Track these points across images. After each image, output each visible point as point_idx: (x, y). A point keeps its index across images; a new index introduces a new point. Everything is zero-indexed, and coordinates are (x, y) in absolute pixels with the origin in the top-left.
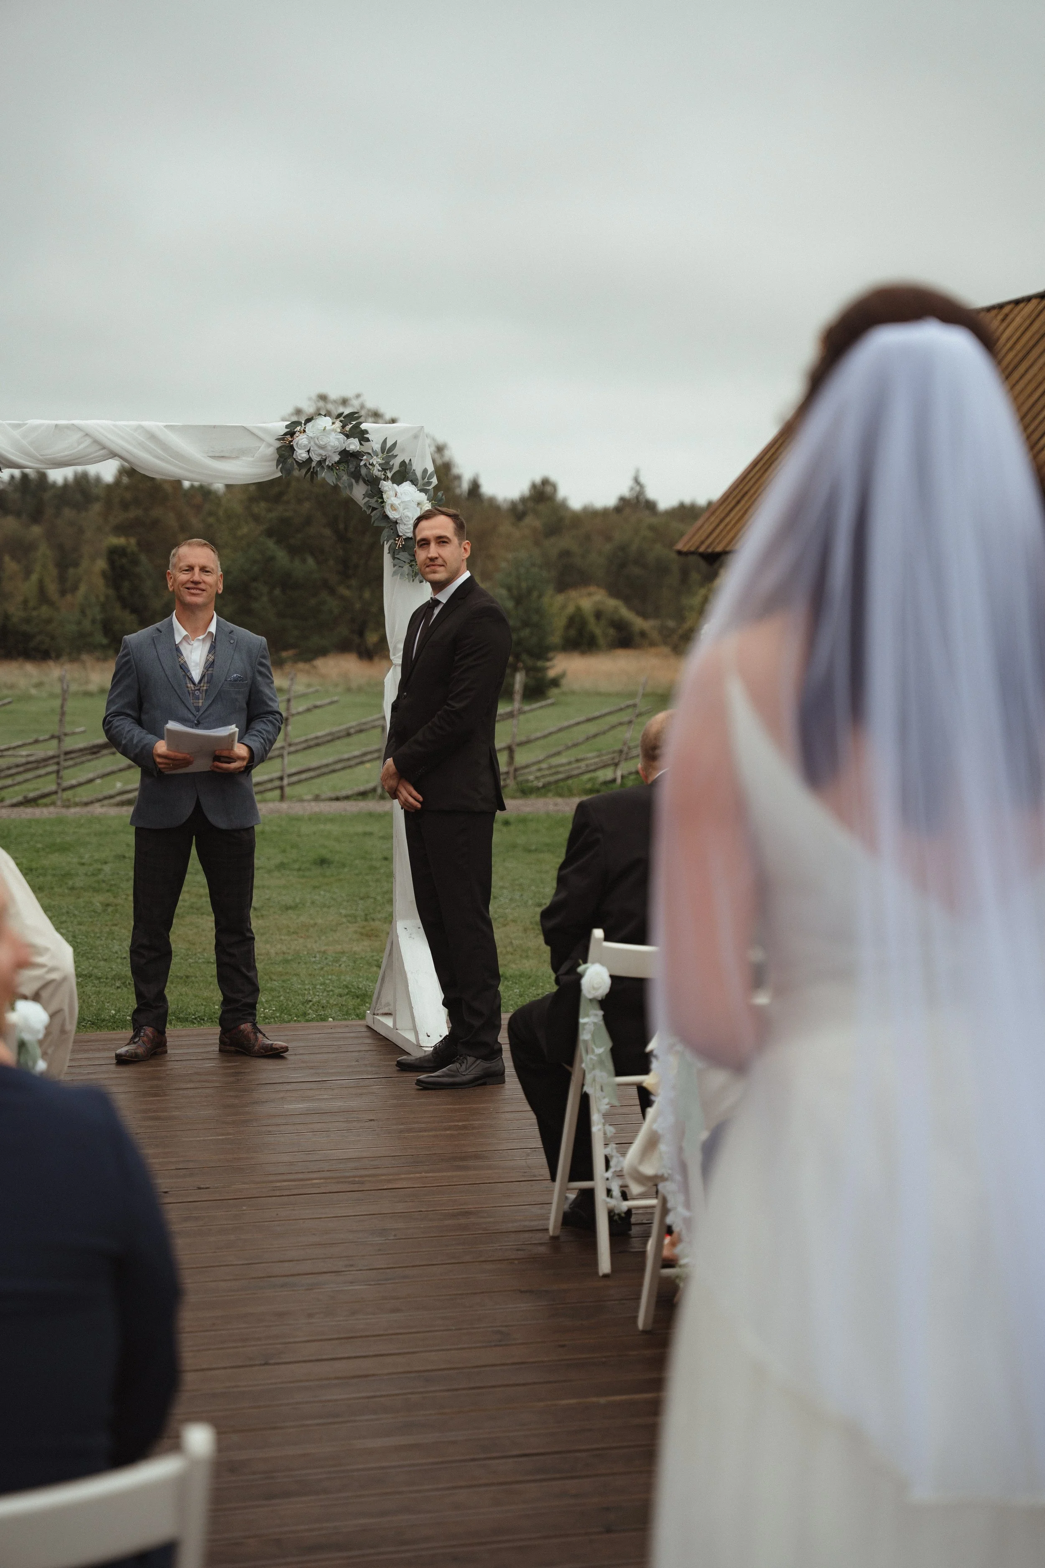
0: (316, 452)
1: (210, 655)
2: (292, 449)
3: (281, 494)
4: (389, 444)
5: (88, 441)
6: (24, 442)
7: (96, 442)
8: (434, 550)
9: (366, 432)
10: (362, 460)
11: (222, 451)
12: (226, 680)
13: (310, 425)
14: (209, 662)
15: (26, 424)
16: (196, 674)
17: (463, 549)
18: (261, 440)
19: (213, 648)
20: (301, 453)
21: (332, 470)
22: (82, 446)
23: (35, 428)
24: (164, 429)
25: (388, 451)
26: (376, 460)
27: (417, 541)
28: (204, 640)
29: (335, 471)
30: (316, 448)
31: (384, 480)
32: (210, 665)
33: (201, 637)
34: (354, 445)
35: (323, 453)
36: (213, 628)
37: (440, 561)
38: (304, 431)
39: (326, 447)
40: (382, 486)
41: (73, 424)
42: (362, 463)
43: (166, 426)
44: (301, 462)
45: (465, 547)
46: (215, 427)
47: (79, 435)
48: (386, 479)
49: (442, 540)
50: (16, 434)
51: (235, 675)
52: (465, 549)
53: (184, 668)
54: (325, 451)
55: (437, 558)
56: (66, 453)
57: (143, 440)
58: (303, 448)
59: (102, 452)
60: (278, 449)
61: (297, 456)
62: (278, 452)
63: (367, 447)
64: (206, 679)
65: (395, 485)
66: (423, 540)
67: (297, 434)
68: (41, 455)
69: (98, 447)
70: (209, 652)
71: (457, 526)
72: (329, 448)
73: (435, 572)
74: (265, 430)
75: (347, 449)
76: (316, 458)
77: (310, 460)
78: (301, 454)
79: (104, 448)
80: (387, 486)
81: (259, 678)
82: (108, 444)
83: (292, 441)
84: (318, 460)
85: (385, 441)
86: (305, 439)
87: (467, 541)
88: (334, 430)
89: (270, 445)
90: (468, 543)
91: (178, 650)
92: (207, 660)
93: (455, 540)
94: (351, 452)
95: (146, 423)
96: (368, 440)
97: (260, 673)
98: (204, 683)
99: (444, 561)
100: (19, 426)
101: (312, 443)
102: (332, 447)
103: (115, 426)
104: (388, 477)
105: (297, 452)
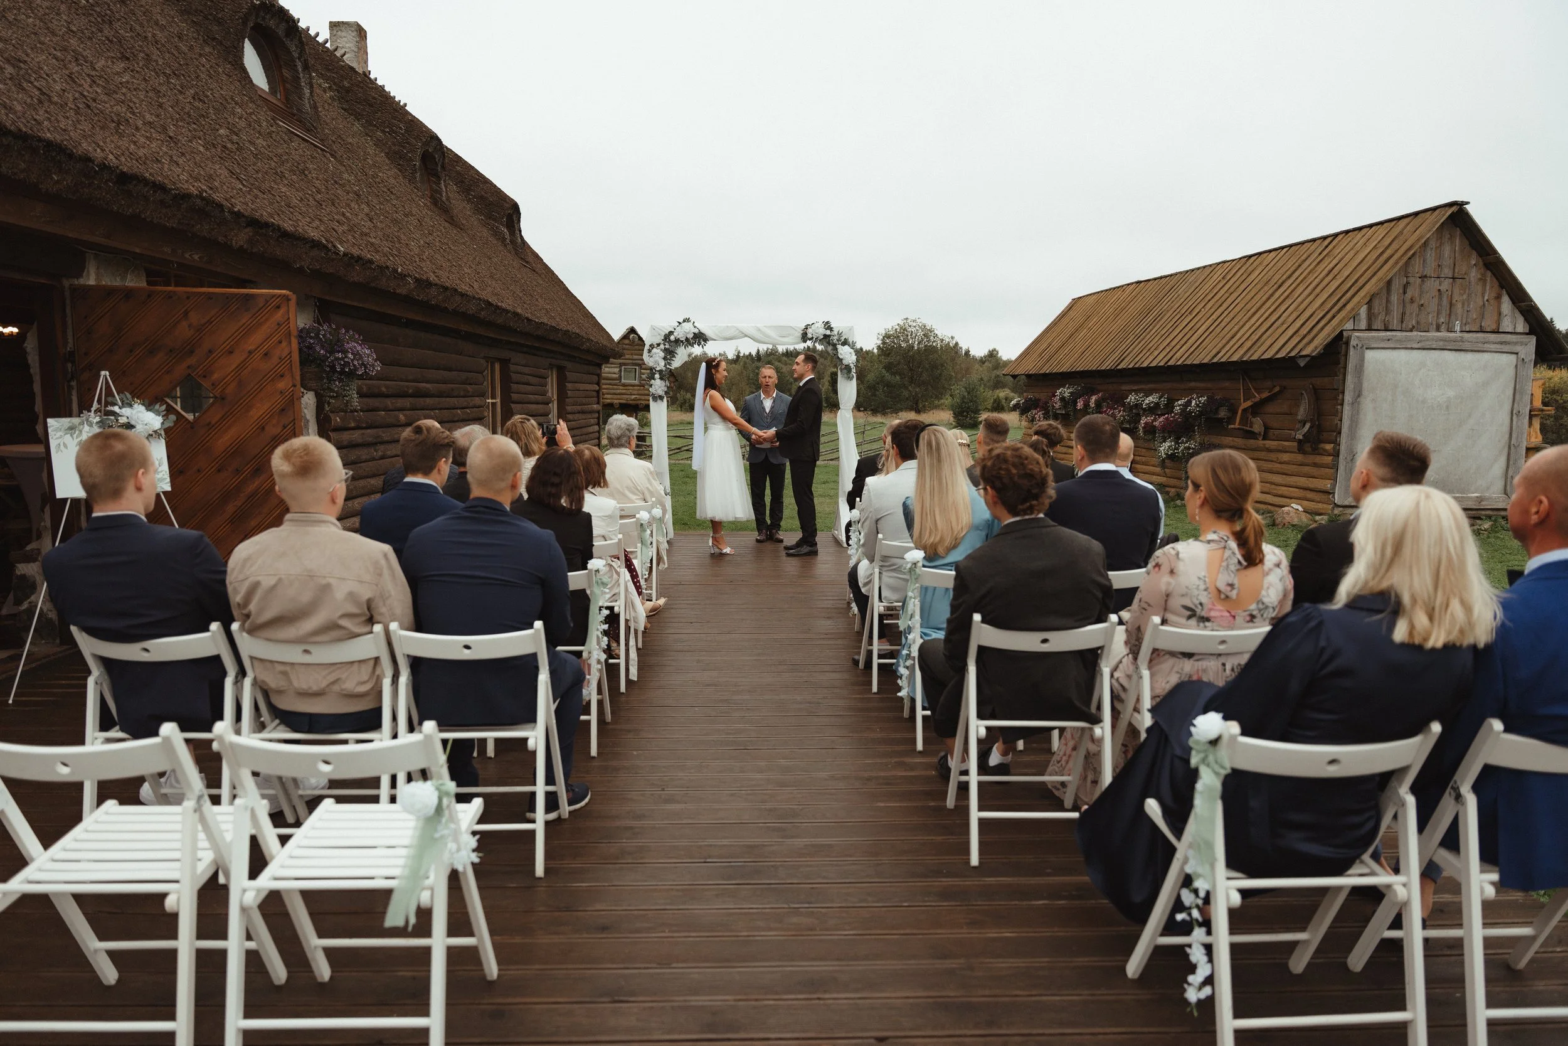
3: (889, 354)
7: (740, 331)
9: (832, 328)
11: (783, 335)
12: (778, 413)
16: (768, 411)
18: (796, 330)
19: (774, 401)
22: (735, 333)
25: (840, 334)
26: (836, 338)
32: (772, 408)
33: (770, 398)
34: (828, 332)
36: (774, 395)
38: (811, 327)
42: (831, 339)
47: (734, 329)
51: (781, 411)
53: (764, 408)
57: (756, 331)
63: (833, 333)
64: (771, 412)
65: (842, 347)
67: (808, 328)
70: (773, 403)
79: (743, 334)
80: (839, 347)
85: (839, 332)
88: (821, 327)
89: (799, 332)
91: (762, 401)
92: (772, 406)
94: (827, 335)
102: (821, 333)
104: (840, 344)
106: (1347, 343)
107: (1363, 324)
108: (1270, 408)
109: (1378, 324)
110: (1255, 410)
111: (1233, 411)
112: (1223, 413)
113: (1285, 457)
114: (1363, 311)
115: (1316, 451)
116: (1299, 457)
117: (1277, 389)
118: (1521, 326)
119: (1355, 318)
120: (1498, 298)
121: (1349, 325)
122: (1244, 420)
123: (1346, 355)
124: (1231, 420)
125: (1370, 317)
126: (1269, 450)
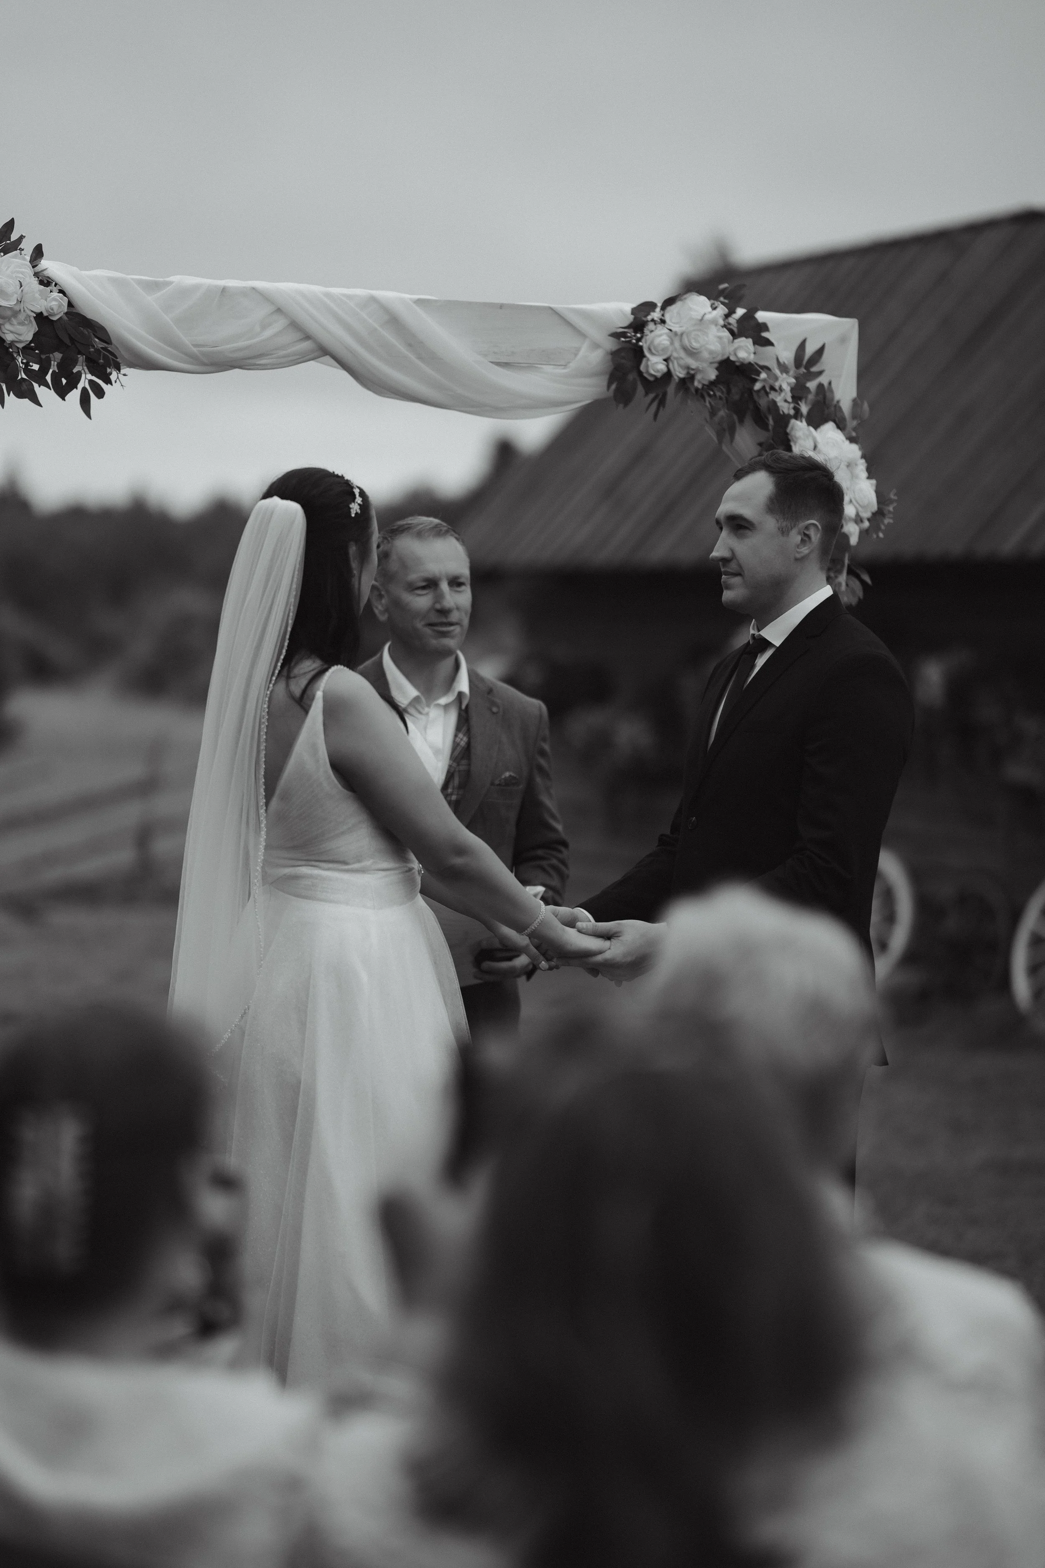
0: (682, 362)
1: (460, 735)
2: (638, 354)
4: (810, 350)
5: (280, 323)
6: (167, 318)
7: (295, 325)
8: (724, 544)
9: (764, 327)
10: (755, 380)
11: (513, 353)
12: (492, 784)
13: (673, 310)
14: (459, 749)
15: (171, 283)
18: (581, 334)
20: (657, 363)
21: (703, 397)
22: (268, 333)
23: (185, 292)
24: (414, 306)
25: (806, 363)
26: (786, 382)
28: (446, 707)
29: (707, 399)
30: (682, 354)
31: (796, 419)
32: (462, 754)
33: (443, 701)
34: (743, 351)
35: (693, 364)
36: (463, 684)
38: (663, 322)
39: (701, 352)
40: (792, 428)
41: (254, 288)
42: (758, 386)
43: (419, 302)
44: (651, 379)
46: (501, 306)
47: (262, 311)
48: (798, 415)
49: (737, 523)
50: (151, 300)
51: (507, 774)
54: (697, 360)
56: (241, 344)
57: (376, 326)
58: (660, 352)
59: (306, 345)
60: (614, 354)
61: (647, 366)
62: (613, 360)
64: (456, 781)
65: (812, 429)
67: (651, 326)
68: (196, 346)
69: (299, 335)
70: (458, 729)
72: (705, 355)
73: (727, 587)
74: (586, 315)
75: (732, 358)
76: (679, 373)
77: (668, 375)
78: (655, 365)
79: (308, 337)
80: (799, 428)
81: (538, 780)
82: (313, 328)
83: (639, 340)
84: (682, 376)
85: (802, 346)
86: (665, 337)
88: (714, 322)
89: (596, 346)
92: (455, 745)
93: (768, 523)
94: (737, 364)
95: (386, 295)
96: (768, 343)
97: (540, 769)
98: (453, 789)
99: (740, 566)
100: (153, 287)
101: (677, 344)
102: (711, 352)
103: (327, 295)
104: (802, 415)
105: (648, 360)
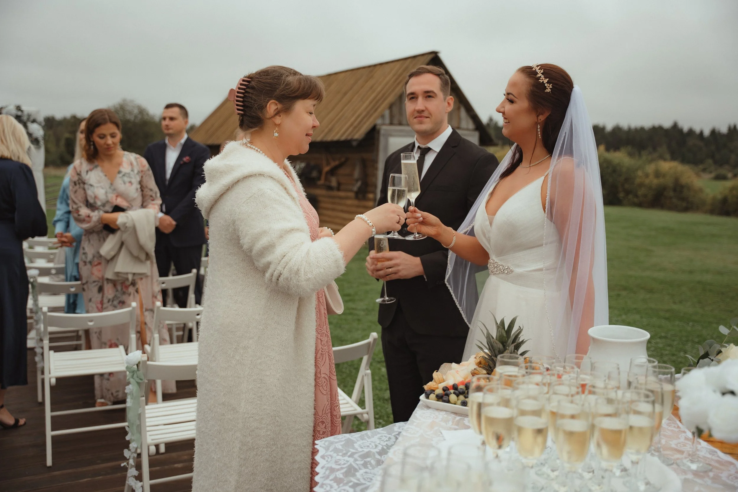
8: (420, 104)
17: (447, 104)
25: (29, 116)
27: (407, 94)
37: (426, 114)
45: (449, 102)
49: (429, 94)
52: (448, 103)
55: (423, 111)
63: (23, 114)
66: (412, 94)
71: (443, 82)
73: (421, 123)
80: (29, 125)
87: (451, 97)
90: (451, 98)
93: (440, 95)
99: (430, 114)
106: (379, 132)
107: (387, 121)
108: (341, 171)
109: (396, 121)
110: (333, 172)
111: (320, 172)
112: (314, 174)
113: (349, 202)
114: (387, 113)
115: (365, 198)
116: (356, 202)
117: (343, 160)
118: (471, 126)
119: (383, 116)
120: (459, 109)
121: (379, 121)
122: (326, 179)
123: (378, 139)
124: (319, 178)
125: (392, 117)
126: (341, 198)
